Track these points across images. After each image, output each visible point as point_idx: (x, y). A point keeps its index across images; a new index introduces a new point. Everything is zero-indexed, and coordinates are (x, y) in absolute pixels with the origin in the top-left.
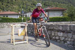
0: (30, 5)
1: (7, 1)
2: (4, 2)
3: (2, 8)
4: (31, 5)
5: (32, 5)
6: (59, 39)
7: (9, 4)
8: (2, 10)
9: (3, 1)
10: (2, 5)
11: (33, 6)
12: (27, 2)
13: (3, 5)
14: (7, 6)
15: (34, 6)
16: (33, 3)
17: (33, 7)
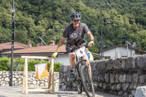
0: (128, 23)
1: (50, 13)
2: (41, 16)
3: (34, 34)
4: (131, 22)
5: (134, 23)
6: (121, 89)
7: (57, 22)
8: (34, 40)
9: (39, 14)
10: (34, 26)
11: (137, 28)
12: (116, 13)
13: (38, 27)
14: (52, 28)
15: (139, 27)
16: (138, 17)
17: (135, 31)
